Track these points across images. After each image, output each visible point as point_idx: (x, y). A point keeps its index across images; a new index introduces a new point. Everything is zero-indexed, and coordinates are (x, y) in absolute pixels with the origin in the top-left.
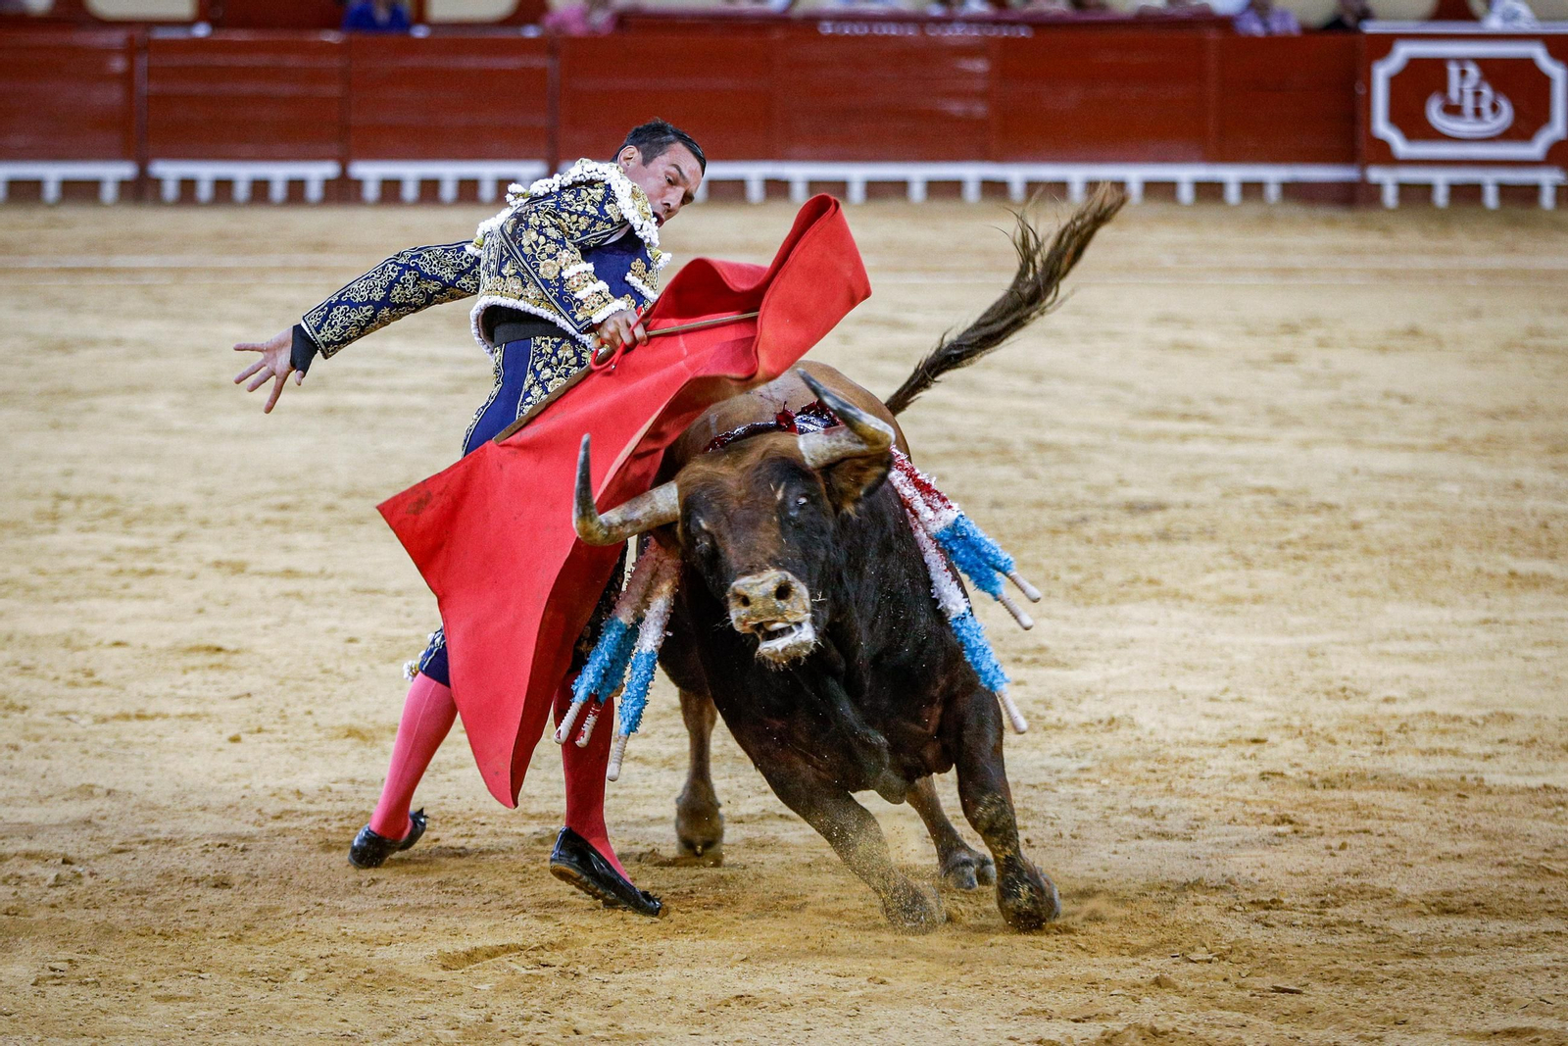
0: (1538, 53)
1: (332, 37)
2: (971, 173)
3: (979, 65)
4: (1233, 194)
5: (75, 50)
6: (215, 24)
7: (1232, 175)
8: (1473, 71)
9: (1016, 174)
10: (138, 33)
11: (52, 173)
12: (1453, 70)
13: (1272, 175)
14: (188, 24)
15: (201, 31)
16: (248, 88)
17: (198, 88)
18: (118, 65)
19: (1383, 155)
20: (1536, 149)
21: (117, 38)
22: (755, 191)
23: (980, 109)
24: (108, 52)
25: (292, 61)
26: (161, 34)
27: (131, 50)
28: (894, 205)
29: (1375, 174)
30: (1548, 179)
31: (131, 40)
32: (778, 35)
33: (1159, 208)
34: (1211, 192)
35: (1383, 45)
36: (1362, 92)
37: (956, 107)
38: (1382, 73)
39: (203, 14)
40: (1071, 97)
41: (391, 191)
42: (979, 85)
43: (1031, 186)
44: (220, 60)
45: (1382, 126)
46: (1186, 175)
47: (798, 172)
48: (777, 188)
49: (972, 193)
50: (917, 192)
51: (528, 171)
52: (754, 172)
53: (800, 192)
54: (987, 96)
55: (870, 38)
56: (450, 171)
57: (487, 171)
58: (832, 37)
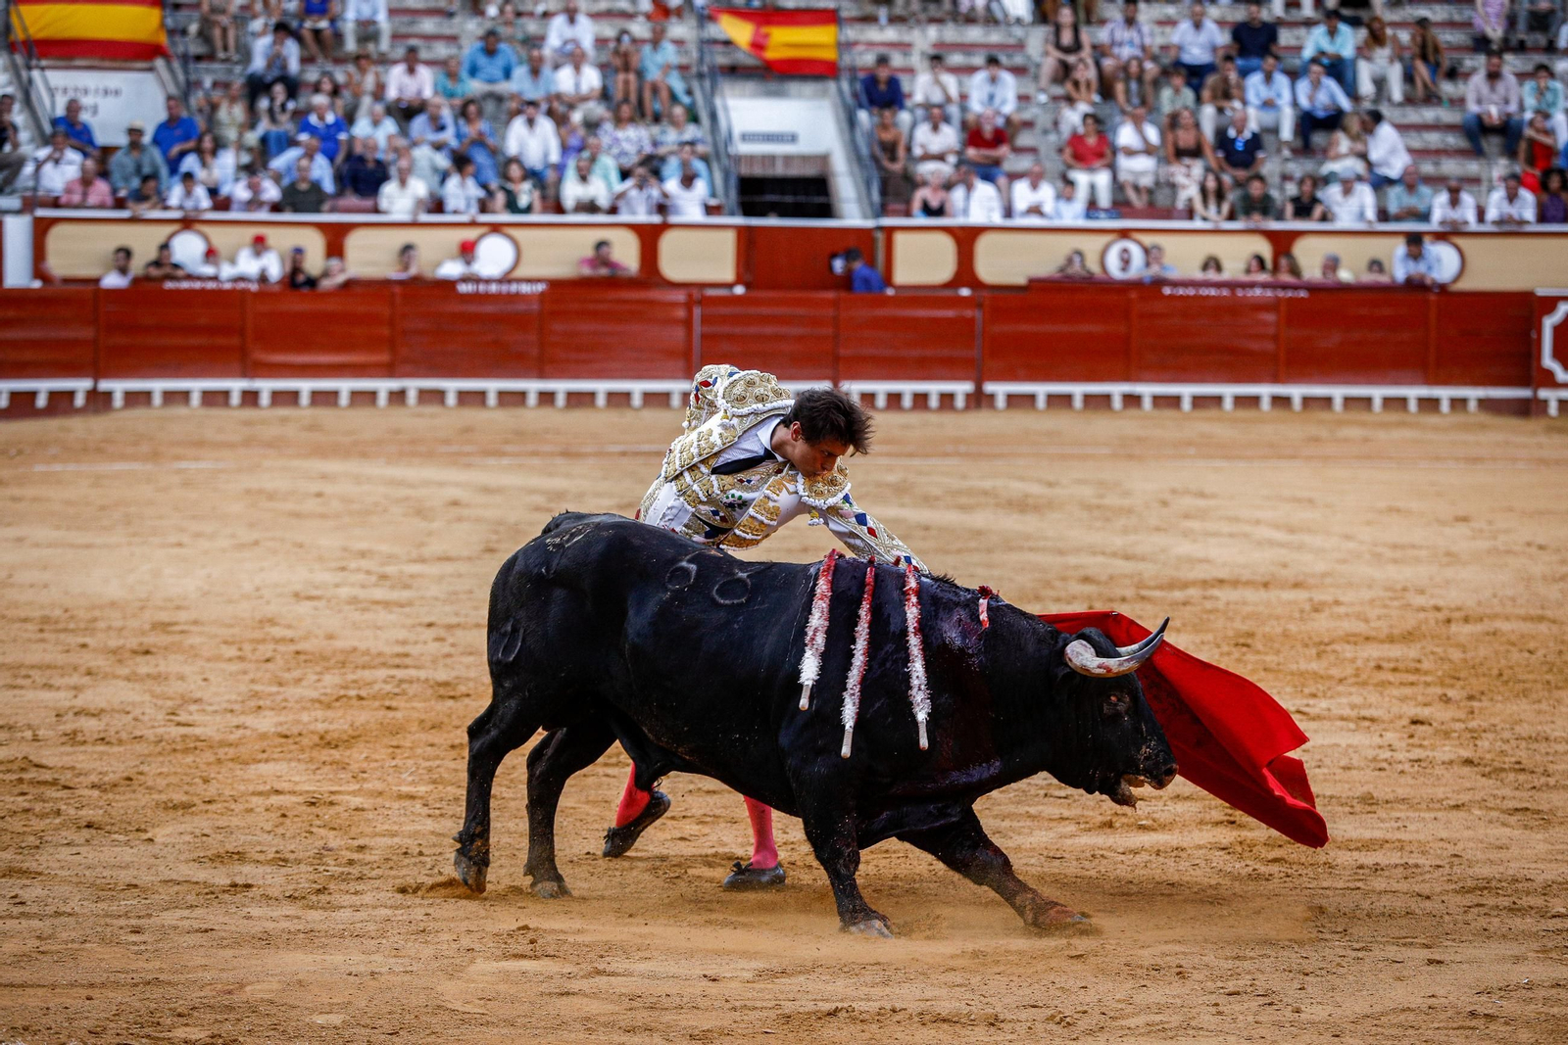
1: (830, 295)
2: (1265, 391)
3: (1270, 317)
4: (1445, 407)
5: (652, 303)
6: (748, 286)
7: (1444, 393)
9: (1296, 391)
10: (696, 294)
11: (637, 387)
13: (1473, 393)
14: (730, 286)
15: (739, 290)
16: (769, 330)
17: (738, 330)
18: (681, 313)
19: (1548, 379)
21: (680, 296)
22: (1117, 403)
23: (1270, 346)
24: (674, 305)
25: (801, 311)
26: (711, 292)
27: (689, 305)
28: (1213, 413)
29: (1543, 393)
31: (690, 296)
32: (1133, 295)
33: (1394, 417)
34: (1429, 405)
35: (1550, 304)
36: (1534, 335)
37: (1255, 346)
38: (1549, 323)
39: (739, 281)
40: (1332, 339)
41: (868, 400)
42: (1271, 331)
43: (1307, 401)
44: (753, 310)
45: (1548, 361)
46: (1413, 392)
47: (1147, 390)
48: (1132, 400)
49: (1266, 404)
50: (1228, 404)
51: (962, 388)
52: (1117, 389)
53: (1147, 403)
54: (1275, 338)
55: (1196, 297)
56: (908, 388)
57: (934, 388)
58: (1171, 297)
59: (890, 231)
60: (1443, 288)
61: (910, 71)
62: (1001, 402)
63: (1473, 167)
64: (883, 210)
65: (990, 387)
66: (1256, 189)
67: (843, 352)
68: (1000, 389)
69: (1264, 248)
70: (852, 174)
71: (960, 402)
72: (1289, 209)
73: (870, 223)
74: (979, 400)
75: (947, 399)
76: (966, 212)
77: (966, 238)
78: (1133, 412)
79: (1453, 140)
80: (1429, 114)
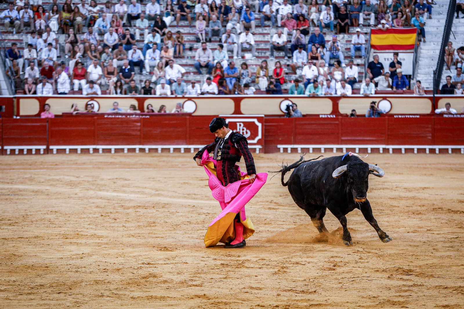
0: (255, 121)
2: (137, 147)
3: (139, 124)
4: (192, 151)
7: (192, 147)
8: (242, 125)
9: (147, 147)
12: (238, 124)
13: (199, 147)
20: (255, 141)
22: (91, 152)
23: (139, 133)
28: (121, 154)
30: (258, 147)
32: (96, 118)
33: (177, 154)
34: (188, 150)
37: (134, 133)
40: (157, 131)
41: (13, 152)
42: (139, 128)
43: (150, 150)
46: (183, 147)
47: (100, 147)
48: (96, 150)
49: (137, 151)
50: (126, 151)
51: (43, 147)
52: (91, 147)
53: (101, 151)
54: (140, 130)
55: (114, 118)
56: (25, 148)
57: (34, 148)
58: (107, 118)
59: (18, 98)
60: (190, 115)
61: (23, 48)
62: (55, 152)
63: (198, 77)
64: (16, 93)
65: (51, 147)
66: (132, 84)
67: (4, 137)
68: (54, 148)
69: (135, 103)
70: (5, 80)
71: (42, 152)
72: (143, 91)
73: (12, 96)
74: (48, 151)
75: (38, 151)
76: (42, 92)
77: (43, 101)
78: (96, 154)
79: (192, 69)
80: (184, 61)
